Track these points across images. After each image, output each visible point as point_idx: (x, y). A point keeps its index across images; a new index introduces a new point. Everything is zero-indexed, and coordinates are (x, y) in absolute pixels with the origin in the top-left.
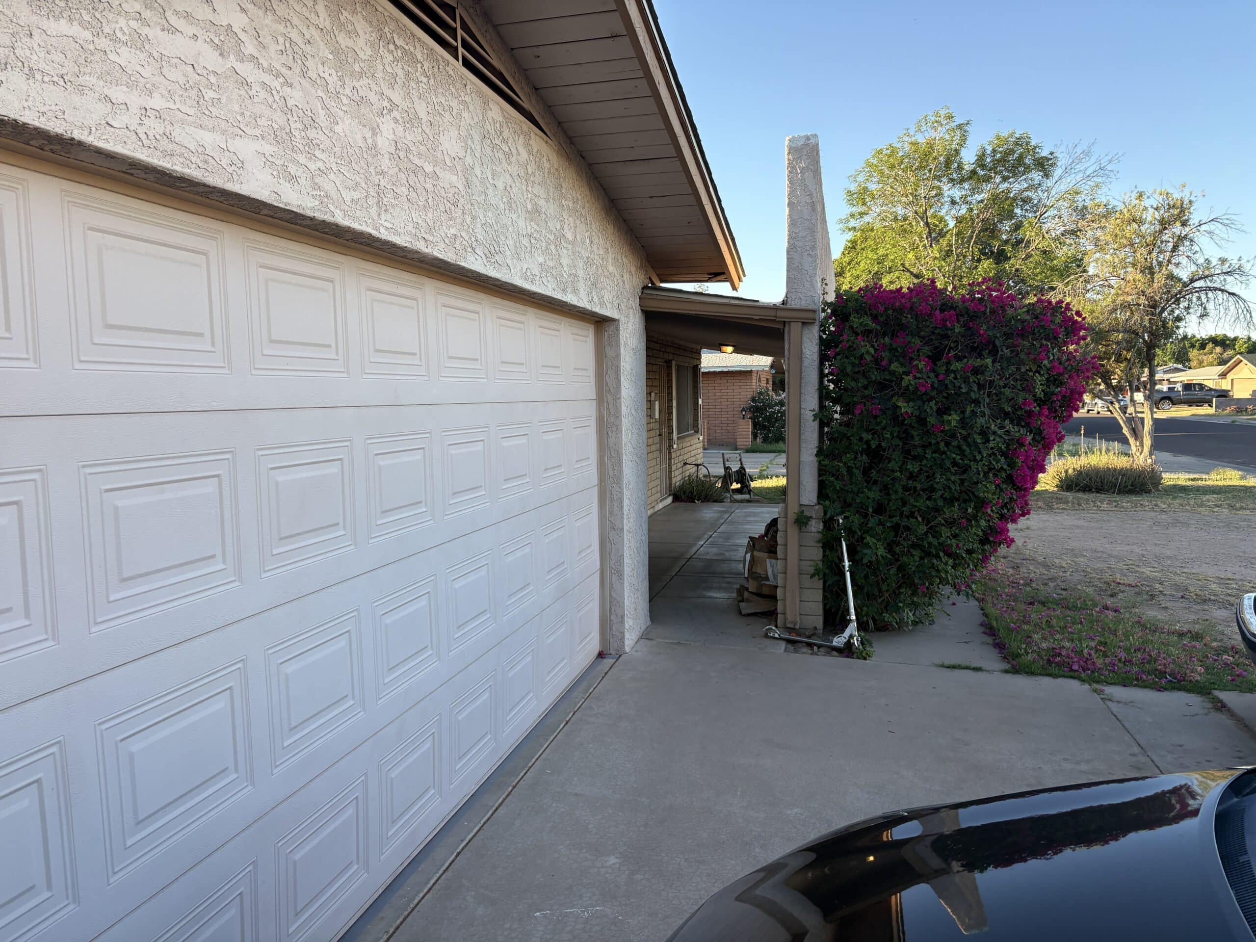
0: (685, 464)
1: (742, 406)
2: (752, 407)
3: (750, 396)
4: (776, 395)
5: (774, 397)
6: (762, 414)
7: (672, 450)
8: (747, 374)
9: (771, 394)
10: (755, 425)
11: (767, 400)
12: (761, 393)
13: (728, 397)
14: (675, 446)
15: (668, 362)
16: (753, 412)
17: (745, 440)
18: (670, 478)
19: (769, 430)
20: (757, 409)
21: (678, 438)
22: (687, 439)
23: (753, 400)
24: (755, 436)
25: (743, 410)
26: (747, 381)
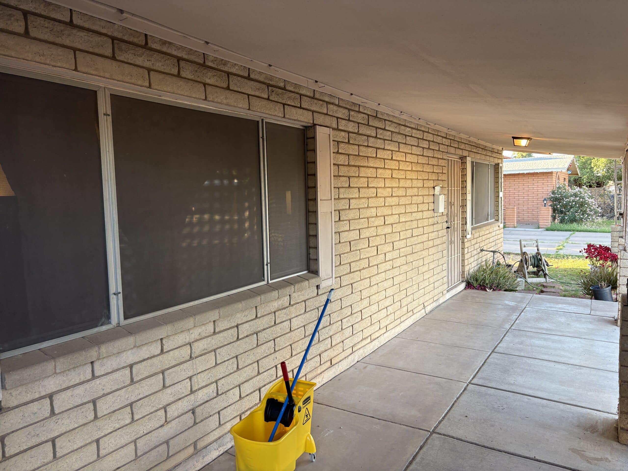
0: (482, 250)
1: (544, 197)
2: (552, 197)
3: (551, 190)
4: (572, 189)
5: (570, 190)
6: (560, 202)
7: (466, 240)
8: (549, 175)
9: (567, 188)
10: (554, 210)
11: (564, 193)
12: (559, 188)
13: (533, 191)
14: (468, 236)
15: (463, 159)
16: (553, 201)
17: (546, 221)
18: (463, 266)
19: (565, 214)
20: (556, 199)
21: (473, 229)
22: (484, 228)
23: (553, 193)
24: (554, 218)
25: (545, 200)
26: (548, 179)
